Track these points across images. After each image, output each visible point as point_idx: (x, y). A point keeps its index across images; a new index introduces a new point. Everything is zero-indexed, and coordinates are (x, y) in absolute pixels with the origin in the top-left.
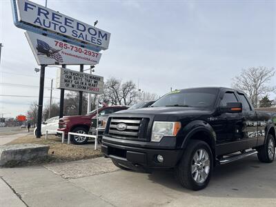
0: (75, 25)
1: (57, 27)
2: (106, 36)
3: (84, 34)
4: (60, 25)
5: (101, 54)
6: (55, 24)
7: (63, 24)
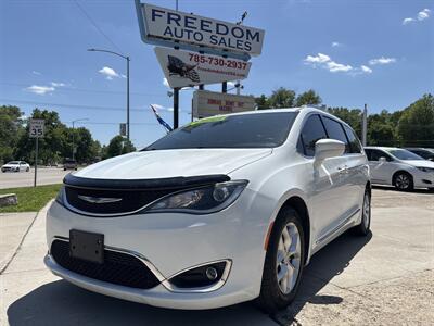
0: (213, 27)
1: (192, 35)
2: (258, 35)
3: (226, 38)
4: (195, 31)
5: (250, 64)
6: (189, 32)
7: (199, 30)
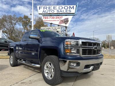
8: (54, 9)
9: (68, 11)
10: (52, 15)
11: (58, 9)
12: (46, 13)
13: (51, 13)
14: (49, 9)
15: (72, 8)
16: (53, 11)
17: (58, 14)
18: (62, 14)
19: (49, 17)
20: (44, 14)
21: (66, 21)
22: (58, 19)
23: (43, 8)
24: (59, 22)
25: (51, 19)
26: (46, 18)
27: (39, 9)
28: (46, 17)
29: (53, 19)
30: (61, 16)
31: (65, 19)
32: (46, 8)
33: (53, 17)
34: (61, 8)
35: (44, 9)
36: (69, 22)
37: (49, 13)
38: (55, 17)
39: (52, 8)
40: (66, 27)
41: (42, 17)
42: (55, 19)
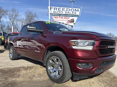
8: (63, 10)
9: (74, 13)
10: (61, 15)
11: (66, 11)
12: (56, 13)
13: (60, 13)
14: (59, 10)
15: (77, 11)
16: (62, 12)
17: (66, 15)
18: (69, 15)
19: (58, 17)
20: (54, 14)
21: (72, 21)
22: (66, 19)
23: (53, 8)
24: (67, 21)
25: (60, 19)
26: (56, 18)
27: (51, 9)
28: (56, 16)
29: (62, 19)
30: (68, 17)
31: (72, 20)
32: (56, 9)
33: (62, 17)
34: (68, 10)
35: (54, 10)
36: (74, 22)
37: (58, 13)
38: (63, 17)
39: (61, 9)
40: (72, 26)
41: (53, 16)
42: (63, 19)
